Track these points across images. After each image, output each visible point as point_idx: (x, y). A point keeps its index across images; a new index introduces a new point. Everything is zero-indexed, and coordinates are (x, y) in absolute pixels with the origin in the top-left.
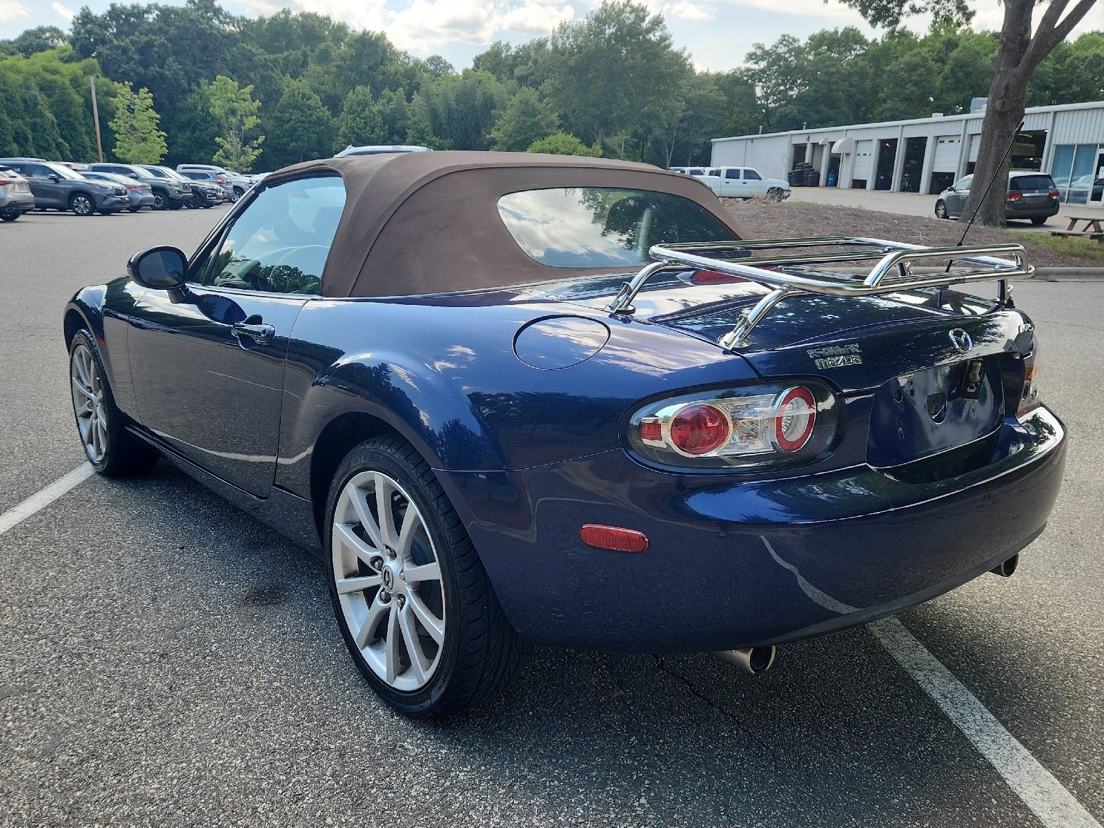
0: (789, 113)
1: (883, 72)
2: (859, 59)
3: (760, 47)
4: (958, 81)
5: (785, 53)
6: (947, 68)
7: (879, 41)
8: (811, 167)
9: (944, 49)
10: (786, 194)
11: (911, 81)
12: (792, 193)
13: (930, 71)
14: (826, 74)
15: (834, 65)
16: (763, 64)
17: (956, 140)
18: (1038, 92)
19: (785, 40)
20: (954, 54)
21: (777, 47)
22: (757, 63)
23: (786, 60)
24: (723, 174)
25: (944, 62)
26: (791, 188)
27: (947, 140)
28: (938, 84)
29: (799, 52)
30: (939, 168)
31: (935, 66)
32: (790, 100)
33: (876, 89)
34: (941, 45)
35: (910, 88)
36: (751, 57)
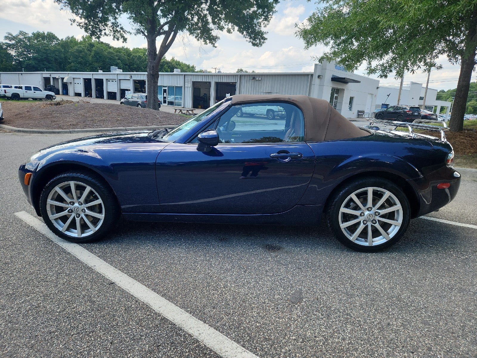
0: (31, 64)
1: (68, 52)
2: (57, 45)
3: (10, 34)
4: (97, 59)
5: (23, 39)
6: (93, 53)
7: (64, 40)
8: (54, 87)
9: (89, 46)
10: (54, 97)
11: (80, 57)
12: (56, 97)
13: (86, 54)
14: (44, 49)
15: (47, 47)
16: (13, 42)
17: (114, 81)
18: (124, 66)
19: (21, 33)
20: (94, 49)
21: (18, 36)
22: (10, 41)
23: (24, 41)
24: (24, 88)
25: (91, 52)
26: (56, 96)
27: (111, 81)
28: (90, 59)
29: (29, 39)
30: (110, 90)
31: (88, 52)
32: (29, 59)
33: (66, 58)
34: (88, 45)
35: (80, 60)
36: (6, 38)
